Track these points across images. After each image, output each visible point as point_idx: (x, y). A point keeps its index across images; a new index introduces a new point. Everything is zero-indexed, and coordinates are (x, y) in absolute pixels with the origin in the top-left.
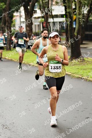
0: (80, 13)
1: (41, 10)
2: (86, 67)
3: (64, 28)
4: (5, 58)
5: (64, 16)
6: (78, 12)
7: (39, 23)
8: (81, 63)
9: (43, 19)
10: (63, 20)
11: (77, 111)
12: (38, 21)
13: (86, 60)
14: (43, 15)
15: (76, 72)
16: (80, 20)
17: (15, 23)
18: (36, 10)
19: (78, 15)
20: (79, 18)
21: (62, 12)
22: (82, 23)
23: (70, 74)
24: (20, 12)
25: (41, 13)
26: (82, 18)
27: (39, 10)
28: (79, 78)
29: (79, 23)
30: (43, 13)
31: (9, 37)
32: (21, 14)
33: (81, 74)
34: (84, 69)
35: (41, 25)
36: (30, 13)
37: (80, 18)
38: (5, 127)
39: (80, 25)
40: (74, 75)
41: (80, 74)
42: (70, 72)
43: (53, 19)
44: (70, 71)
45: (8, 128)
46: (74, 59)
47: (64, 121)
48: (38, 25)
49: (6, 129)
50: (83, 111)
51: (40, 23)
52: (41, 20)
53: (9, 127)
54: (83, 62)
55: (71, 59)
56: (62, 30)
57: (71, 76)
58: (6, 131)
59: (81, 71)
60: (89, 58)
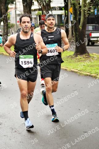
0: (85, 4)
1: (38, 2)
2: (93, 64)
3: (63, 22)
4: (2, 54)
5: (63, 9)
6: (83, 3)
7: (35, 16)
8: (87, 59)
9: (41, 12)
10: (61, 13)
11: (91, 112)
12: (35, 14)
13: (92, 56)
14: (40, 7)
15: (83, 69)
16: (85, 12)
17: (10, 15)
18: (33, 2)
19: (83, 6)
20: (84, 11)
21: (62, 3)
22: (87, 16)
23: (77, 71)
24: (15, 4)
25: (39, 5)
26: (87, 10)
27: (37, 2)
28: (87, 75)
29: (85, 15)
30: (41, 5)
31: (5, 31)
32: (17, 6)
33: (89, 71)
34: (91, 66)
35: (37, 18)
36: (29, 5)
37: (86, 11)
38: (14, 130)
39: (85, 18)
40: (81, 72)
41: (87, 71)
42: (77, 70)
43: (52, 12)
44: (76, 68)
45: (17, 131)
46: (78, 55)
47: (79, 124)
48: (35, 18)
49: (16, 133)
50: (97, 113)
51: (37, 16)
52: (38, 12)
53: (19, 130)
54: (88, 58)
55: (76, 55)
56: (60, 23)
57: (78, 73)
58: (16, 135)
59: (89, 68)
60: (94, 54)
